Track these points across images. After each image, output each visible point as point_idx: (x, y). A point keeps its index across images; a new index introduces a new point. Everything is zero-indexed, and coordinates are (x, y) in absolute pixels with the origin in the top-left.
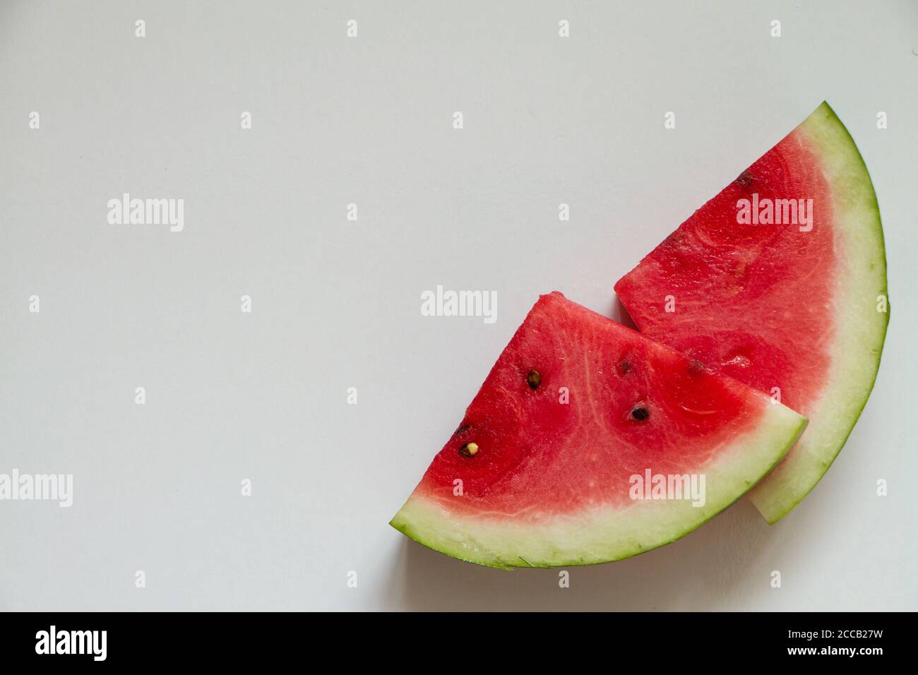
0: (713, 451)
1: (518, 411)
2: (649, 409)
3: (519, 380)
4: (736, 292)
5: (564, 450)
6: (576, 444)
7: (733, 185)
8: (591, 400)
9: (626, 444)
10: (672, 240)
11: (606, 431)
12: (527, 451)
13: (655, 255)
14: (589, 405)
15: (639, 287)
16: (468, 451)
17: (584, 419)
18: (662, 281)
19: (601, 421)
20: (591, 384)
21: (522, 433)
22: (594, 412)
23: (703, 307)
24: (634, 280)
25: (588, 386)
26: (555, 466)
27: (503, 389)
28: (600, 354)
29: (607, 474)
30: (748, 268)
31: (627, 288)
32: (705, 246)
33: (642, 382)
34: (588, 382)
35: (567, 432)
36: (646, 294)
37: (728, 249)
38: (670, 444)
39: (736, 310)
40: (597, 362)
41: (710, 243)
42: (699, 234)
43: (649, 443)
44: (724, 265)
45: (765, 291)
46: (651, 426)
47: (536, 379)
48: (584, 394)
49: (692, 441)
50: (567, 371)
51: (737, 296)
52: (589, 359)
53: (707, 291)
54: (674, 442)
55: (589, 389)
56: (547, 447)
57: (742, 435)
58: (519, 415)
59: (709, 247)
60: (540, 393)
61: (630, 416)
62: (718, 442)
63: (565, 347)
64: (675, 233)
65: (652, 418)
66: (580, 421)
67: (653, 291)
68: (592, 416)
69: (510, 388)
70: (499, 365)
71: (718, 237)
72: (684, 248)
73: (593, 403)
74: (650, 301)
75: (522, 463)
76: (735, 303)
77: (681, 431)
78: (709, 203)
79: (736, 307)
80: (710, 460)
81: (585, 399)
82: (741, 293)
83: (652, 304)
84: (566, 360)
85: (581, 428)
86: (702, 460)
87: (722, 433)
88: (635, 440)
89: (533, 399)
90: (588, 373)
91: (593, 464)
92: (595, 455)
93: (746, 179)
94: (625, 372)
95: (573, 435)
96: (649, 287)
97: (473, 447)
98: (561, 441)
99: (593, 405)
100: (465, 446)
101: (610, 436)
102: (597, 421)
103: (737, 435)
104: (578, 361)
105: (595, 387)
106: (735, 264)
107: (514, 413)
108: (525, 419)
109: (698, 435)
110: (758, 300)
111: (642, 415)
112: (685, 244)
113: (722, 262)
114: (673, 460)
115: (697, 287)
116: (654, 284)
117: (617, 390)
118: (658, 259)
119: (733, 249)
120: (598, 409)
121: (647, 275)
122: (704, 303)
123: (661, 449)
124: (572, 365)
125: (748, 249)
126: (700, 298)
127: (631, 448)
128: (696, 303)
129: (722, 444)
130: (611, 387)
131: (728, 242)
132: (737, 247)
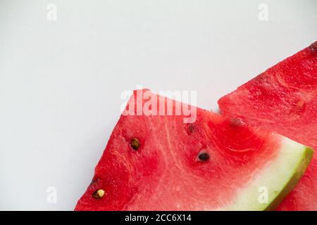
0: (252, 175)
1: (127, 164)
2: (209, 153)
3: (126, 145)
4: (295, 119)
5: (158, 186)
6: (166, 182)
7: (306, 50)
8: (172, 152)
9: (197, 177)
10: (260, 78)
11: (183, 171)
12: (136, 190)
13: (247, 86)
14: (171, 155)
15: (234, 104)
16: (98, 195)
17: (169, 165)
18: (249, 103)
19: (180, 165)
20: (171, 142)
21: (131, 179)
22: (175, 159)
23: (272, 124)
24: (231, 98)
25: (169, 143)
26: (154, 197)
27: (116, 153)
28: (174, 122)
29: (187, 198)
30: (305, 105)
31: (225, 103)
32: (280, 86)
33: (203, 137)
34: (169, 140)
35: (159, 175)
36: (237, 110)
37: (294, 90)
38: (224, 173)
39: (293, 130)
40: (173, 128)
41: (284, 84)
42: (278, 77)
43: (211, 175)
44: (290, 100)
45: (313, 121)
46: (211, 163)
47: (136, 144)
48: (168, 148)
49: (238, 169)
50: (155, 136)
51: (295, 121)
52: (168, 126)
53: (277, 114)
54: (227, 172)
55: (170, 146)
56: (148, 186)
57: (269, 162)
58: (128, 168)
59: (282, 86)
60: (140, 152)
61: (197, 159)
62: (254, 169)
63: (152, 121)
64: (263, 74)
65: (212, 159)
66: (167, 166)
67: (242, 108)
68: (174, 163)
69: (121, 151)
70: (112, 138)
71: (289, 81)
72: (267, 85)
73: (174, 154)
74: (239, 114)
75: (133, 198)
76: (292, 125)
77: (231, 165)
78: (288, 59)
79: (293, 128)
80: (251, 180)
81: (168, 152)
82: (297, 120)
83: (239, 116)
84: (154, 129)
85: (168, 171)
86: (246, 182)
87: (256, 163)
88: (203, 174)
89: (136, 157)
90: (168, 135)
91: (178, 193)
92: (178, 187)
93: (314, 48)
94: (191, 132)
95: (163, 176)
96: (240, 105)
97: (101, 193)
98: (156, 181)
99: (173, 155)
100: (96, 192)
101: (186, 174)
102: (177, 165)
103: (265, 163)
104: (161, 129)
105: (174, 143)
106: (297, 101)
107: (125, 167)
108: (132, 170)
109: (241, 165)
110: (307, 126)
111: (205, 158)
112: (267, 82)
113: (289, 98)
114: (228, 184)
115: (270, 111)
116: (243, 104)
117: (188, 144)
118: (248, 88)
119: (298, 91)
120: (177, 158)
121: (240, 97)
122: (273, 122)
123: (219, 177)
124: (158, 132)
125: (308, 92)
126: (271, 118)
127: (201, 180)
128: (268, 121)
129: (257, 169)
130: (184, 142)
131: (296, 86)
132: (301, 90)
